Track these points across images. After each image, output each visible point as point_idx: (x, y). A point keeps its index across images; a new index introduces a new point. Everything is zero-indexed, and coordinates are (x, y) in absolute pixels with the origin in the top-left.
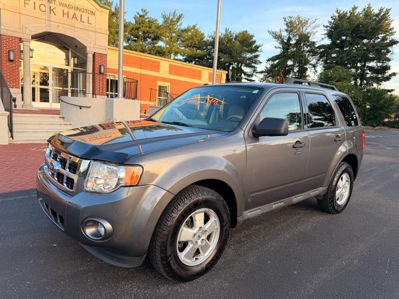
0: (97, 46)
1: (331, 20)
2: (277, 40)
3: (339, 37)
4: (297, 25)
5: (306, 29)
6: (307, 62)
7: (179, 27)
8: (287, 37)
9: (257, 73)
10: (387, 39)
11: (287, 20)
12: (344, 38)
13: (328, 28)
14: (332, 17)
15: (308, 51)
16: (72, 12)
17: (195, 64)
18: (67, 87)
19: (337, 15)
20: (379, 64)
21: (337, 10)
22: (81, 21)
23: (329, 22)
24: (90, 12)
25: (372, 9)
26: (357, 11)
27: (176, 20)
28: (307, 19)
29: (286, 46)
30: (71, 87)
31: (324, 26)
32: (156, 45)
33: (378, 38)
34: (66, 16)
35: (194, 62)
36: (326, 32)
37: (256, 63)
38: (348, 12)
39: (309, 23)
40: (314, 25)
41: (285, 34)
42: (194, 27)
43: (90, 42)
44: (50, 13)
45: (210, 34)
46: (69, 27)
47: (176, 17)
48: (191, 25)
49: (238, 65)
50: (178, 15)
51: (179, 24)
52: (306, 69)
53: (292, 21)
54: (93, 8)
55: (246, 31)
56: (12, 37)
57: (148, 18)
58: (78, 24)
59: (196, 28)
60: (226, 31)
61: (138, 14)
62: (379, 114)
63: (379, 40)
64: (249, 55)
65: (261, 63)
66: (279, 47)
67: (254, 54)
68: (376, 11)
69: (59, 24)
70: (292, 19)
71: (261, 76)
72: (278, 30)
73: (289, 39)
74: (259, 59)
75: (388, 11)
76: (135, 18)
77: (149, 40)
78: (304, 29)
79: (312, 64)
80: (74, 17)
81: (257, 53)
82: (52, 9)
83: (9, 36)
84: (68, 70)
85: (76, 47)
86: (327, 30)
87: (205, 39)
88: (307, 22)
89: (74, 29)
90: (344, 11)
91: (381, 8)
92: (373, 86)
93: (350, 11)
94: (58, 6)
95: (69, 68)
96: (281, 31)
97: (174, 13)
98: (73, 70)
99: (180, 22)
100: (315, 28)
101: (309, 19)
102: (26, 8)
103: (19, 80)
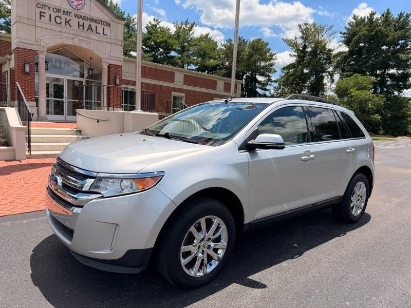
0: (112, 58)
1: (348, 26)
2: (292, 48)
3: (357, 44)
4: (313, 32)
5: (322, 36)
6: (324, 70)
7: (191, 36)
8: (303, 44)
9: (272, 81)
10: (407, 45)
11: (303, 27)
12: (362, 44)
13: (345, 35)
14: (349, 24)
15: (325, 59)
16: (87, 24)
17: (208, 73)
19: (354, 21)
20: (400, 72)
21: (355, 17)
22: (96, 32)
23: (346, 28)
24: (105, 24)
25: (392, 14)
26: (375, 17)
27: (189, 30)
28: (323, 26)
29: (302, 54)
30: (85, 99)
31: (341, 33)
32: (168, 55)
33: (398, 44)
34: (81, 28)
35: (207, 72)
36: (343, 39)
37: (270, 71)
38: (366, 18)
39: (325, 30)
40: (330, 32)
41: (300, 42)
42: (207, 35)
43: (106, 54)
44: (66, 25)
45: (223, 43)
46: (84, 39)
47: (189, 26)
49: (252, 74)
50: (191, 24)
51: (191, 33)
52: (323, 78)
53: (307, 28)
54: (108, 18)
55: (260, 39)
56: (28, 50)
57: (160, 27)
58: (93, 36)
59: (209, 37)
60: (240, 39)
63: (399, 47)
64: (263, 64)
65: (276, 71)
66: (295, 56)
67: (268, 63)
68: (396, 17)
69: (73, 36)
70: (308, 26)
71: (276, 85)
72: (293, 39)
74: (274, 67)
75: (408, 16)
76: (147, 28)
77: (161, 50)
79: (329, 72)
80: (90, 28)
81: (272, 61)
82: (67, 20)
83: (25, 49)
84: (82, 82)
85: (91, 58)
86: (344, 37)
87: (218, 48)
88: (323, 29)
89: (89, 40)
90: (361, 18)
91: (401, 13)
92: (394, 94)
93: (368, 17)
94: (73, 18)
95: (84, 80)
96: (296, 38)
97: (187, 22)
98: (87, 82)
99: (192, 31)
100: (331, 35)
101: (325, 26)
102: (42, 20)
103: (34, 93)
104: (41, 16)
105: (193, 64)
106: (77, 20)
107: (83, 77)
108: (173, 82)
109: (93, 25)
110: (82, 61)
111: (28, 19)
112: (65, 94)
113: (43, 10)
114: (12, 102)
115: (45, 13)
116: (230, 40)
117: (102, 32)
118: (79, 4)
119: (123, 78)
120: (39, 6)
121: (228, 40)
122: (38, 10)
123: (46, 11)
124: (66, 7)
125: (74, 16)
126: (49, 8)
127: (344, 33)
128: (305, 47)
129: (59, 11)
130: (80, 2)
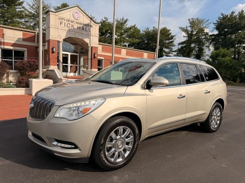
0: (93, 43)
1: (218, 20)
2: (184, 32)
3: (223, 29)
4: (197, 23)
5: (203, 25)
6: (203, 45)
7: (125, 27)
9: (173, 52)
11: (191, 20)
12: (226, 30)
13: (216, 25)
14: (219, 18)
15: (204, 38)
16: (82, 26)
18: (77, 65)
21: (222, 14)
22: (86, 31)
24: (90, 26)
26: (234, 14)
29: (190, 36)
30: (79, 64)
31: (213, 23)
34: (79, 29)
36: (215, 27)
37: (171, 46)
38: (229, 15)
40: (207, 23)
41: (189, 29)
42: (134, 26)
44: (72, 28)
45: (144, 30)
46: (80, 34)
47: (124, 21)
49: (161, 48)
50: (125, 19)
51: (125, 24)
52: (203, 49)
53: (193, 21)
54: (92, 24)
55: (166, 28)
56: (55, 40)
57: (108, 22)
60: (154, 28)
61: (102, 20)
64: (167, 42)
66: (186, 37)
67: (171, 41)
69: (75, 33)
71: (175, 53)
72: (185, 27)
73: (192, 31)
74: (174, 43)
77: (109, 35)
78: (201, 25)
80: (83, 28)
81: (173, 40)
82: (73, 25)
83: (53, 40)
84: (77, 55)
85: (82, 43)
87: (140, 33)
88: (203, 21)
89: (83, 35)
90: (226, 15)
93: (230, 14)
94: (75, 24)
95: (78, 55)
96: (187, 27)
97: (123, 19)
98: (80, 56)
99: (126, 24)
100: (208, 25)
101: (204, 19)
102: (61, 26)
103: (57, 61)
104: (61, 23)
105: (126, 42)
106: (77, 25)
107: (77, 53)
108: (121, 54)
109: (85, 27)
110: (77, 45)
111: (55, 25)
112: (69, 61)
113: (62, 21)
114: (45, 66)
115: (62, 22)
117: (88, 31)
118: (78, 17)
119: (99, 53)
120: (60, 19)
121: (147, 28)
122: (60, 21)
123: (63, 21)
124: (72, 19)
127: (216, 23)
129: (69, 21)
130: (79, 16)
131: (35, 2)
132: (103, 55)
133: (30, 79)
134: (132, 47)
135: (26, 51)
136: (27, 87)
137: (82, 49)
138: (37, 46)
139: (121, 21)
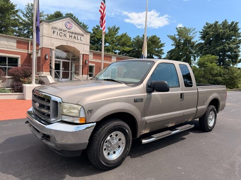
0: (84, 51)
2: (172, 40)
4: (184, 32)
5: (190, 34)
6: (191, 53)
7: (117, 35)
8: (179, 38)
10: (237, 40)
11: (178, 29)
12: (211, 39)
13: (202, 34)
14: (204, 27)
16: (73, 35)
18: (69, 71)
19: (206, 26)
20: (233, 53)
22: (78, 39)
23: (202, 30)
24: (81, 35)
25: (228, 22)
26: (218, 24)
27: (116, 31)
28: (190, 28)
29: (178, 44)
30: (70, 71)
31: (200, 32)
33: (232, 39)
34: (71, 37)
35: (125, 54)
36: (201, 36)
37: (161, 53)
39: (191, 31)
40: (194, 32)
41: (177, 37)
42: (125, 34)
43: (82, 49)
44: (64, 36)
45: (134, 38)
46: (72, 42)
47: (115, 29)
48: (124, 33)
49: (151, 55)
51: (117, 33)
52: (191, 57)
53: (181, 30)
54: (83, 33)
55: (155, 36)
56: (48, 48)
57: (100, 30)
58: (76, 41)
59: (126, 35)
62: (234, 81)
64: (157, 49)
65: (164, 53)
66: (174, 45)
67: (159, 49)
68: (230, 23)
69: (67, 41)
72: (173, 35)
74: (163, 51)
75: (236, 24)
76: (93, 30)
77: (101, 42)
78: (188, 34)
80: (75, 37)
81: (162, 48)
82: (65, 34)
83: (46, 48)
84: (69, 62)
85: (74, 51)
86: (202, 35)
87: (131, 41)
88: (190, 30)
89: (74, 43)
91: (232, 22)
92: (230, 66)
93: (214, 24)
95: (70, 61)
96: (175, 35)
97: (114, 27)
98: (72, 63)
100: (194, 33)
101: (191, 28)
102: (54, 35)
103: (49, 68)
104: (53, 33)
105: (118, 50)
106: (69, 34)
107: (69, 60)
108: (111, 61)
110: (69, 52)
111: (48, 34)
112: (61, 68)
113: (54, 30)
114: (38, 72)
115: (55, 31)
116: (138, 36)
117: (80, 39)
118: (70, 27)
119: (89, 60)
120: (53, 28)
122: (52, 30)
123: (56, 30)
124: (65, 28)
125: (67, 32)
126: (57, 29)
127: (201, 33)
128: (180, 40)
129: (61, 30)
130: (71, 25)
131: (28, 10)
132: (94, 62)
133: (24, 85)
134: (123, 55)
135: (20, 58)
136: (21, 92)
137: (74, 56)
138: (31, 53)
139: (113, 29)
